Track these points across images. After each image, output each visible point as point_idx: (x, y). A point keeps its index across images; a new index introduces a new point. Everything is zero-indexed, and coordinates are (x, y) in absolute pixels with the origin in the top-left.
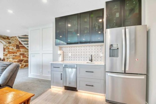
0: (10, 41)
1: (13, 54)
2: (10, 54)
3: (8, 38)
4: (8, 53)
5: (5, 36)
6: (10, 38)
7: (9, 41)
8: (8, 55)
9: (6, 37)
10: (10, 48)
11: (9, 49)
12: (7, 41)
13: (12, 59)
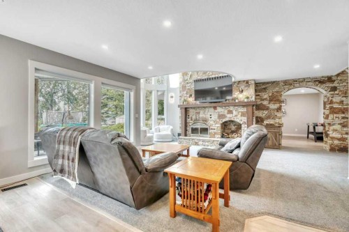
0: (335, 84)
1: (343, 115)
2: (335, 115)
3: (330, 79)
4: (330, 113)
5: (323, 77)
6: (334, 78)
7: (333, 85)
8: (331, 116)
9: (325, 77)
10: (334, 100)
11: (331, 102)
12: (328, 87)
13: (340, 126)
